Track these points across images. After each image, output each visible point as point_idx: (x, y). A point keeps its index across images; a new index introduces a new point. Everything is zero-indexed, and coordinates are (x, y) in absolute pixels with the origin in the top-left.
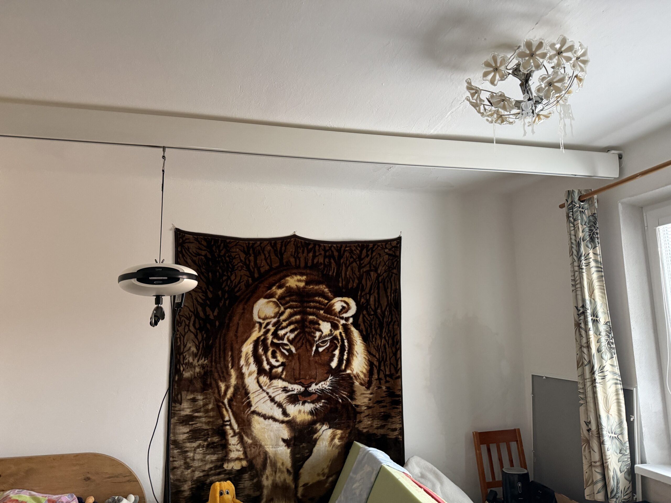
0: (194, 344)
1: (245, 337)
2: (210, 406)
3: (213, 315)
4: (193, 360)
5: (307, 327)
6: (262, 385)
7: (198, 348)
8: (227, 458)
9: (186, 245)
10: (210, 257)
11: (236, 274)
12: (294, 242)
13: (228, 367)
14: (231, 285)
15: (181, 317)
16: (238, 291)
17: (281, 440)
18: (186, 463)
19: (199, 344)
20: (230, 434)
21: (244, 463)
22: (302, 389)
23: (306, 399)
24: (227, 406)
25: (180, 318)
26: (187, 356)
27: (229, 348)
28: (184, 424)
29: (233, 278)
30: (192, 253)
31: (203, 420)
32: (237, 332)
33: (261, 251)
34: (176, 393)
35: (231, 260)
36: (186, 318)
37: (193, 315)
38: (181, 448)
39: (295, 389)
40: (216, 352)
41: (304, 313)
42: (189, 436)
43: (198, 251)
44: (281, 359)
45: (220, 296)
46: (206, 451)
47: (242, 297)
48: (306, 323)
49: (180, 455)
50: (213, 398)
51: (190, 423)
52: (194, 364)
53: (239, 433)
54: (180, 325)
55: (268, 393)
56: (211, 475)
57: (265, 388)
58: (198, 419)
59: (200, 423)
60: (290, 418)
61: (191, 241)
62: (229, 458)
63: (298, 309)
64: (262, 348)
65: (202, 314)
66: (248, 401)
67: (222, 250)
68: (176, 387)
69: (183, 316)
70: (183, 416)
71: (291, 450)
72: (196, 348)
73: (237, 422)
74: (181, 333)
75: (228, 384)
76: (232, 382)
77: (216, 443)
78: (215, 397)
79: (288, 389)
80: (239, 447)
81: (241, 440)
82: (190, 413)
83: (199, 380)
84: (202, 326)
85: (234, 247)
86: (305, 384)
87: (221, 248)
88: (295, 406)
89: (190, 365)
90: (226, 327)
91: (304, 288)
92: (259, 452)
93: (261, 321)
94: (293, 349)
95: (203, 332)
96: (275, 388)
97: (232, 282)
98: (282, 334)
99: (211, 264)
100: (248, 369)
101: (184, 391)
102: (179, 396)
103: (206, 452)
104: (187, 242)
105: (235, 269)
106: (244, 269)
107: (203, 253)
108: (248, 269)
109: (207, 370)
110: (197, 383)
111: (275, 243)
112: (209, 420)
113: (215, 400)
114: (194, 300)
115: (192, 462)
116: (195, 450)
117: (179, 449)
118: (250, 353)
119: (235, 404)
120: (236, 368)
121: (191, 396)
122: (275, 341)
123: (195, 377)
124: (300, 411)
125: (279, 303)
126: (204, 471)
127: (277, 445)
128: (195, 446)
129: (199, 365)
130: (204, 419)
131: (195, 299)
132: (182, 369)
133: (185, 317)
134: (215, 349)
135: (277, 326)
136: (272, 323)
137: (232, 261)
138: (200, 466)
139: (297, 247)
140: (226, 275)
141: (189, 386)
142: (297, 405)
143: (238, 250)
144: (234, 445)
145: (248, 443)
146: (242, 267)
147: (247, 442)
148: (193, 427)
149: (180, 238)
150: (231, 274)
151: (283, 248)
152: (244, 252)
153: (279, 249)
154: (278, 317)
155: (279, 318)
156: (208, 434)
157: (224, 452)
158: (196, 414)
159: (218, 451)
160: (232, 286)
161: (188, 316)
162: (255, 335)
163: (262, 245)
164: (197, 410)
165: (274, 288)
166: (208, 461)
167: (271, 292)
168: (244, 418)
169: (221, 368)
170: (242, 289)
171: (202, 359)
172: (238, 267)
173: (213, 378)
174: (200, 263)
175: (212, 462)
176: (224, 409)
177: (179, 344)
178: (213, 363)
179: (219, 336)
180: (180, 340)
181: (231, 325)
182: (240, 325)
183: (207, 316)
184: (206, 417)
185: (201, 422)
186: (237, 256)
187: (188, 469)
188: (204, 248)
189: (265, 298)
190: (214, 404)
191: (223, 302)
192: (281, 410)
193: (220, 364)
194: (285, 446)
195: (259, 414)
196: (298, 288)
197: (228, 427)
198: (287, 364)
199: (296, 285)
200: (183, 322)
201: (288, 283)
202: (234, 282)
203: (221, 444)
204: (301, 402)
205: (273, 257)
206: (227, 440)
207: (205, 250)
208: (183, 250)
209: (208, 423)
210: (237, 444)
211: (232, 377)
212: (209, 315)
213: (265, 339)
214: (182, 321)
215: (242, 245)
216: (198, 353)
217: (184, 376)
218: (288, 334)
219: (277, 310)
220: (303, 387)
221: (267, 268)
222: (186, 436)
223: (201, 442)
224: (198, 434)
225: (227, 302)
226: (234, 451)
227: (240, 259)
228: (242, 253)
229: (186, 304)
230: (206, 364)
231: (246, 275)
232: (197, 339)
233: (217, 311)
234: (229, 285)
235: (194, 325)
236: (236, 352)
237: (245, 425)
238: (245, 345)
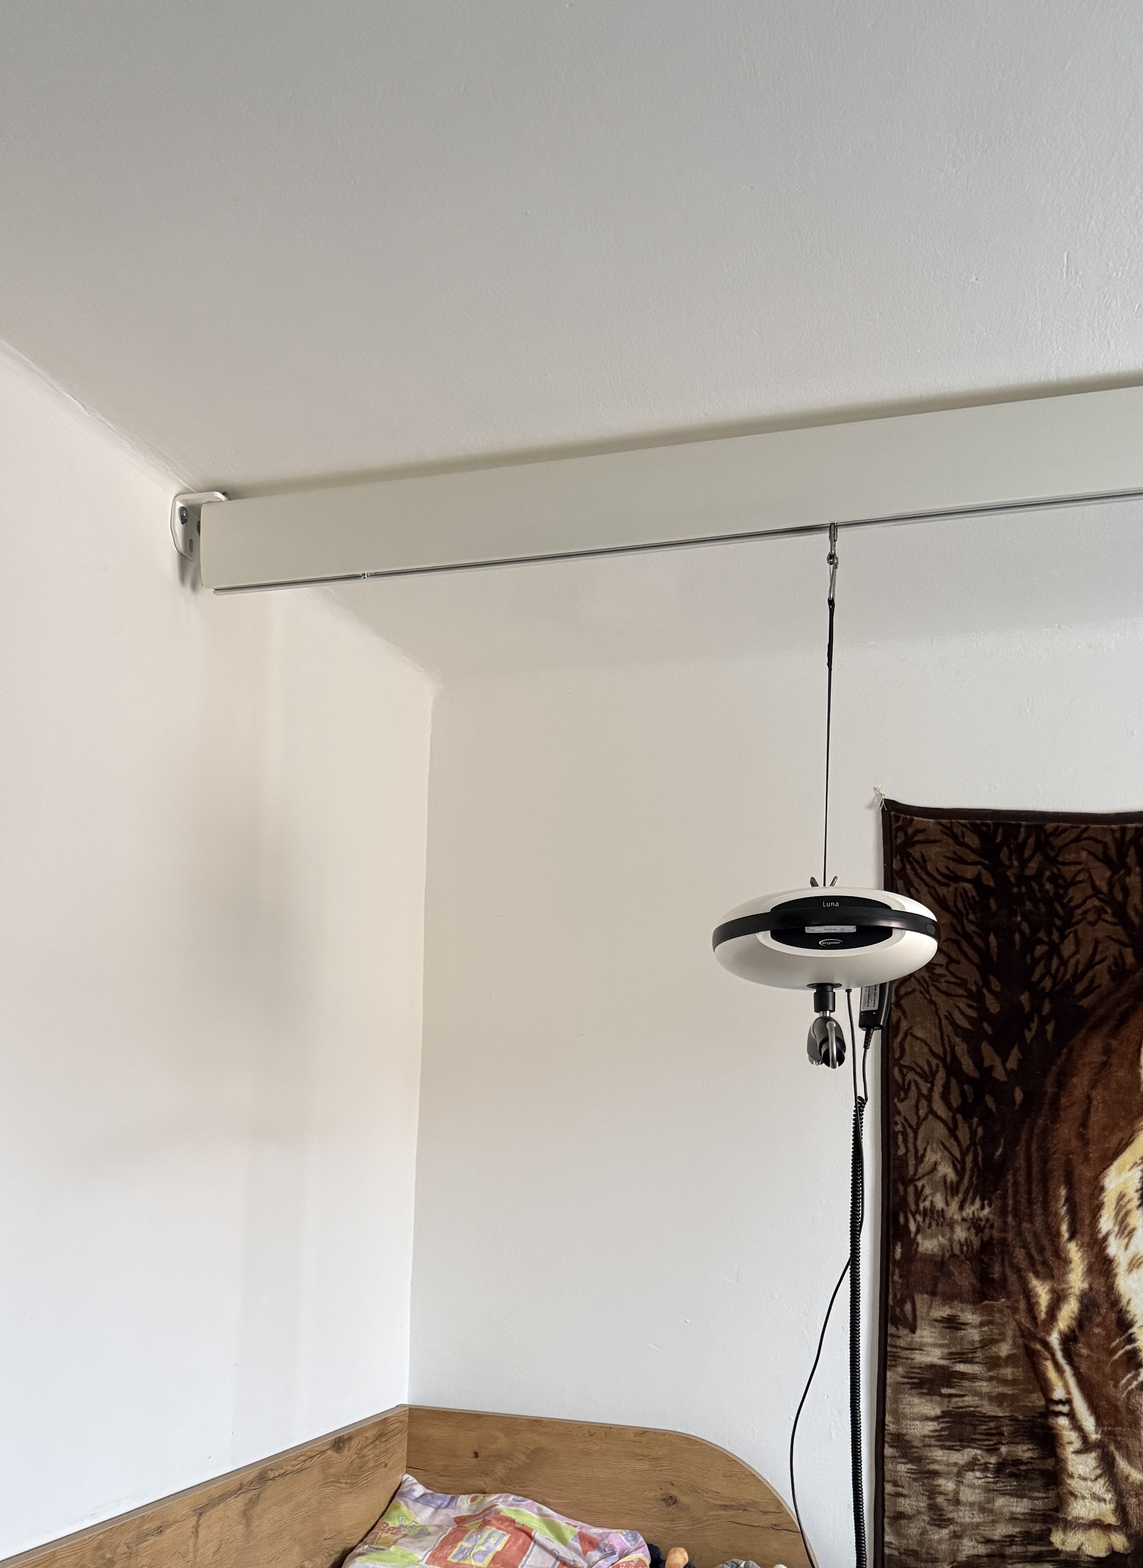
0: (946, 1153)
1: (1113, 1141)
2: (1004, 1349)
3: (1005, 1068)
4: (947, 1204)
7: (959, 1167)
8: (1061, 1516)
9: (916, 851)
10: (991, 884)
11: (1080, 935)
13: (1058, 1234)
14: (1060, 974)
15: (905, 1070)
16: (1086, 993)
18: (933, 1507)
19: (964, 1155)
20: (1071, 1443)
21: (1119, 1542)
24: (1059, 1355)
25: (904, 1076)
26: (927, 1191)
27: (1058, 1174)
28: (925, 1391)
29: (1068, 948)
30: (936, 874)
31: (984, 1386)
32: (1084, 1124)
34: (899, 1295)
35: (1061, 892)
36: (922, 1077)
37: (941, 1065)
40: (1016, 1184)
42: (942, 1429)
43: (952, 865)
45: (1027, 1007)
46: (996, 1483)
47: (1101, 1012)
49: (915, 1480)
50: (1013, 1325)
51: (944, 1391)
52: (949, 1214)
53: (1099, 1445)
54: (902, 1095)
56: (1011, 1557)
58: (966, 1383)
59: (974, 1395)
61: (932, 838)
62: (1069, 1518)
65: (968, 1065)
66: (1128, 1347)
67: (1031, 857)
68: (896, 1278)
69: (910, 1069)
70: (920, 1368)
72: (955, 1167)
73: (1094, 1409)
74: (906, 1119)
75: (1060, 1287)
76: (1073, 1284)
77: (1026, 1464)
78: (1019, 1324)
80: (1100, 1487)
81: (1108, 1467)
83: (967, 1265)
84: (970, 1101)
85: (1073, 845)
87: (1027, 853)
89: (936, 1217)
90: (1046, 1107)
95: (975, 1120)
97: (1064, 962)
99: (993, 905)
100: (1127, 1247)
101: (922, 1293)
102: (908, 1307)
104: (919, 842)
105: (1075, 920)
106: (1108, 917)
107: (970, 872)
108: (1121, 918)
109: (991, 1238)
110: (960, 1274)
112: (1002, 1389)
113: (1018, 1333)
114: (945, 1022)
115: (951, 1508)
116: (959, 1474)
117: (911, 1461)
118: (1135, 1197)
119: (1084, 1351)
120: (1086, 1239)
121: (945, 1312)
123: (953, 1256)
126: (988, 1541)
128: (961, 1462)
129: (963, 1220)
130: (985, 1384)
131: (947, 1018)
132: (913, 1227)
133: (917, 1073)
134: (1014, 1175)
137: (1066, 894)
138: (978, 1525)
140: (1046, 939)
141: (936, 1279)
143: (1084, 854)
144: (1085, 1479)
145: (1130, 1480)
146: (1100, 911)
147: (1127, 1478)
148: (952, 1405)
149: (899, 829)
150: (1063, 937)
152: (1106, 860)
156: (1001, 1434)
157: (1051, 1494)
158: (961, 1367)
159: (1033, 1489)
160: (1068, 977)
161: (926, 1068)
164: (963, 1354)
166: (1002, 1514)
168: (1117, 1400)
169: (1035, 1235)
170: (1099, 986)
171: (972, 1203)
172: (1085, 913)
173: (1012, 1265)
174: (960, 904)
175: (1013, 1519)
176: (1049, 1364)
177: (902, 1151)
178: (1010, 1219)
179: (1024, 1136)
180: (905, 1141)
181: (1063, 1100)
182: (1095, 1103)
183: (986, 1072)
184: (990, 1379)
185: (976, 1393)
186: (1081, 877)
187: (940, 1527)
188: (973, 857)
190: (1014, 1343)
191: (1034, 1026)
193: (1031, 1222)
197: (1063, 1421)
200: (913, 1088)
202: (1072, 962)
203: (1039, 1470)
206: (1060, 1462)
207: (975, 863)
208: (908, 867)
209: (999, 1399)
210: (1096, 1479)
211: (1072, 1266)
212: (992, 1068)
214: (909, 1084)
215: (1099, 837)
216: (959, 1183)
217: (921, 1249)
222: (932, 1428)
223: (978, 1452)
224: (969, 1428)
225: (1050, 1028)
226: (1084, 1498)
227: (1094, 887)
228: (1098, 864)
229: (920, 1034)
230: (988, 1220)
231: (1112, 939)
232: (957, 1139)
233: (1015, 1055)
234: (1053, 972)
235: (945, 1096)
236: (1085, 1190)
237: (1118, 1423)
238: (1113, 1170)
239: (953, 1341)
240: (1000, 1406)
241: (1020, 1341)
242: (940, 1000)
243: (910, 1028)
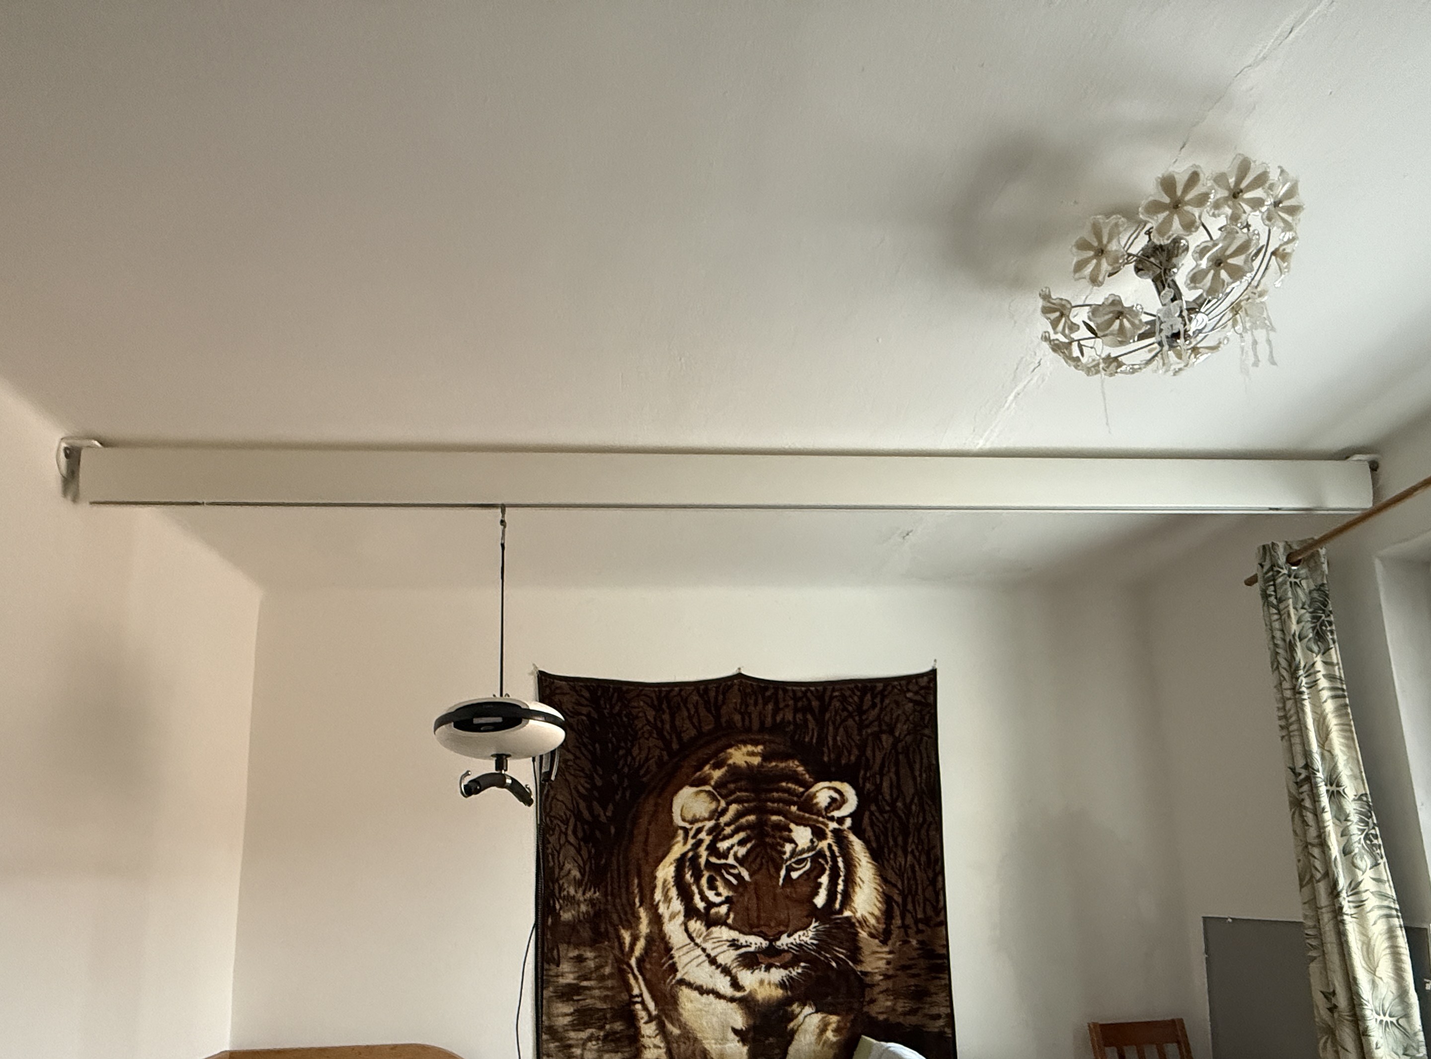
0: (576, 864)
1: (660, 854)
2: (607, 970)
3: (605, 816)
4: (576, 892)
5: (768, 835)
6: (694, 935)
7: (582, 871)
9: (556, 699)
10: (596, 717)
11: (641, 745)
12: (740, 686)
13: (634, 903)
14: (632, 765)
15: (552, 819)
17: (730, 1030)
19: (585, 864)
22: (765, 944)
23: (771, 961)
24: (636, 971)
25: (552, 822)
26: (566, 885)
27: (634, 872)
28: (565, 999)
29: (635, 751)
30: (567, 711)
31: (597, 992)
32: (646, 842)
33: (682, 704)
34: (550, 946)
35: (632, 722)
36: (561, 821)
37: (572, 815)
38: (561, 1040)
39: (751, 943)
40: (612, 877)
41: (762, 811)
42: (574, 1020)
44: (725, 892)
45: (616, 782)
46: (604, 1047)
47: (652, 784)
48: (766, 828)
49: (559, 1051)
50: (611, 956)
51: (575, 998)
52: (577, 898)
53: (658, 1018)
54: (551, 832)
55: (704, 950)
57: (698, 941)
58: (588, 992)
59: (591, 999)
60: (746, 993)
61: (565, 692)
63: (752, 804)
64: (690, 873)
65: (586, 814)
66: (671, 962)
67: (616, 704)
68: (549, 936)
69: (554, 817)
70: (562, 986)
71: (750, 1048)
72: (580, 872)
73: (654, 997)
74: (553, 846)
75: (635, 933)
76: (642, 931)
77: (620, 1033)
78: (615, 956)
79: (739, 943)
80: (658, 1041)
81: (662, 1030)
82: (575, 982)
83: (587, 925)
84: (588, 834)
85: (637, 698)
86: (770, 934)
87: (614, 701)
88: (752, 973)
89: (571, 901)
90: (627, 836)
91: (760, 766)
92: (694, 1053)
93: (688, 826)
94: (746, 875)
95: (590, 845)
96: (715, 940)
97: (634, 759)
98: (725, 848)
99: (598, 729)
100: (668, 908)
101: (563, 944)
102: (555, 952)
103: (602, 1048)
104: (558, 694)
105: (638, 737)
106: (655, 736)
107: (585, 712)
108: (661, 736)
109: (600, 910)
110: (583, 931)
111: (706, 690)
112: (606, 993)
114: (573, 791)
116: (584, 1044)
117: (557, 1042)
118: (671, 881)
119: (648, 966)
120: (649, 906)
121: (574, 953)
122: (713, 860)
123: (580, 921)
124: (762, 982)
125: (716, 793)
127: (724, 1040)
128: (585, 1038)
129: (585, 900)
132: (558, 907)
134: (611, 873)
135: (714, 834)
136: (706, 828)
137: (634, 724)
139: (744, 695)
140: (625, 747)
141: (570, 936)
142: (757, 971)
143: (642, 703)
144: (650, 1037)
145: (673, 1034)
146: (650, 733)
147: (671, 1033)
148: (580, 1006)
149: (547, 687)
150: (633, 746)
151: (721, 697)
152: (652, 706)
153: (712, 700)
154: (715, 817)
155: (718, 819)
156: (606, 1018)
157: (633, 1049)
158: (585, 983)
159: (623, 1047)
160: (636, 766)
161: (564, 817)
162: (678, 849)
163: (683, 693)
164: (586, 976)
165: (707, 768)
167: (702, 776)
168: (666, 990)
169: (622, 905)
170: (651, 771)
171: (590, 890)
172: (643, 733)
173: (611, 923)
174: (581, 729)
176: (630, 976)
177: (551, 864)
178: (609, 898)
179: (616, 852)
180: (553, 858)
181: (636, 832)
182: (651, 832)
183: (595, 817)
184: (600, 988)
185: (592, 997)
186: (641, 715)
188: (586, 703)
189: (692, 785)
191: (620, 793)
192: (728, 978)
193: (621, 899)
194: (738, 1042)
195: (690, 985)
196: (749, 766)
197: (639, 1007)
198: (735, 900)
199: (746, 762)
200: (557, 828)
201: (731, 758)
202: (638, 758)
203: (627, 1036)
204: (763, 966)
205: (703, 712)
206: (637, 1030)
207: (588, 708)
209: (604, 999)
210: (656, 1037)
211: (642, 920)
212: (598, 816)
213: (697, 856)
214: (555, 826)
215: (650, 695)
216: (582, 880)
217: (562, 919)
218: (736, 848)
219: (713, 806)
220: (765, 939)
221: (693, 732)
222: (568, 1020)
223: (594, 1030)
224: (589, 1018)
225: (628, 794)
226: (650, 1048)
227: (647, 720)
228: (649, 709)
229: (560, 797)
230: (597, 899)
231: (656, 747)
232: (581, 855)
233: (611, 807)
234: (628, 763)
235: (575, 832)
236: (647, 879)
237: (667, 1004)
238: (660, 867)
239: (580, 969)
240: (605, 1002)
241: (616, 965)
242: (570, 778)
243: (555, 795)
